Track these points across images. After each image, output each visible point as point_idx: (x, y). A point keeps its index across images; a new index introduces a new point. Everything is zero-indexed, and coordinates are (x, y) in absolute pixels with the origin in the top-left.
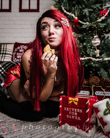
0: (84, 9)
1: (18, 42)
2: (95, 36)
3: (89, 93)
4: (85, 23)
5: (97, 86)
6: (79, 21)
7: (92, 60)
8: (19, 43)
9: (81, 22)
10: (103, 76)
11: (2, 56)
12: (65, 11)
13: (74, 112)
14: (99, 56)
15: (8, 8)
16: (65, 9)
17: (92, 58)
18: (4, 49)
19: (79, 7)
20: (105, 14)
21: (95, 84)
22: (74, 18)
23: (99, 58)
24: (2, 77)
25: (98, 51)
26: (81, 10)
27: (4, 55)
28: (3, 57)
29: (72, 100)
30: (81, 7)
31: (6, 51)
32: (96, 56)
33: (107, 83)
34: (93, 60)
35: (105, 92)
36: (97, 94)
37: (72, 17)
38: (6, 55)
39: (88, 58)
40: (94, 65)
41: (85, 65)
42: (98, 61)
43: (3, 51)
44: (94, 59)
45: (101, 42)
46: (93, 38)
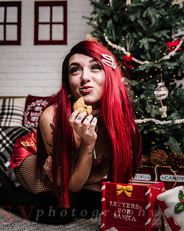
0: (141, 38)
1: (33, 95)
2: (160, 84)
3: (150, 177)
4: (142, 63)
5: (163, 165)
6: (133, 59)
7: (154, 123)
8: (34, 97)
9: (136, 60)
10: (172, 150)
11: (7, 118)
12: (110, 43)
13: (126, 209)
14: (166, 116)
15: (15, 38)
16: (110, 40)
17: (154, 120)
18: (9, 106)
19: (133, 36)
20: (175, 47)
21: (160, 163)
22: (124, 54)
23: (165, 119)
24: (6, 152)
25: (164, 109)
26: (136, 40)
27: (9, 116)
28: (9, 120)
29: (122, 188)
30: (135, 36)
31: (13, 109)
32: (161, 116)
33: (179, 160)
34: (156, 123)
35: (176, 176)
36: (164, 180)
37: (122, 52)
38: (13, 117)
39: (148, 120)
40: (158, 132)
41: (143, 131)
42: (164, 125)
43: (9, 109)
44: (158, 122)
45: (169, 93)
46: (157, 86)
